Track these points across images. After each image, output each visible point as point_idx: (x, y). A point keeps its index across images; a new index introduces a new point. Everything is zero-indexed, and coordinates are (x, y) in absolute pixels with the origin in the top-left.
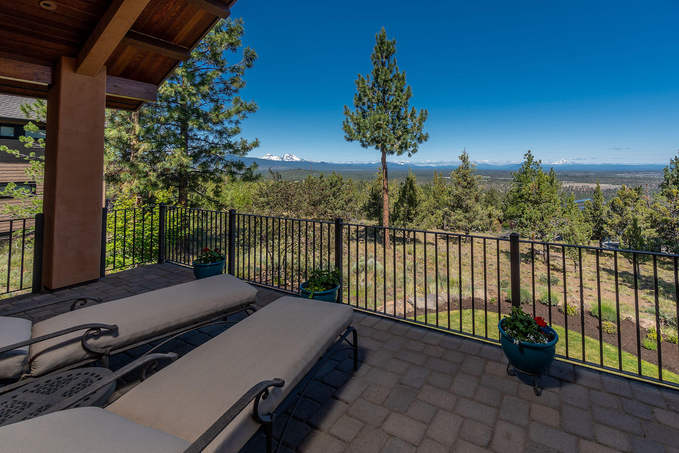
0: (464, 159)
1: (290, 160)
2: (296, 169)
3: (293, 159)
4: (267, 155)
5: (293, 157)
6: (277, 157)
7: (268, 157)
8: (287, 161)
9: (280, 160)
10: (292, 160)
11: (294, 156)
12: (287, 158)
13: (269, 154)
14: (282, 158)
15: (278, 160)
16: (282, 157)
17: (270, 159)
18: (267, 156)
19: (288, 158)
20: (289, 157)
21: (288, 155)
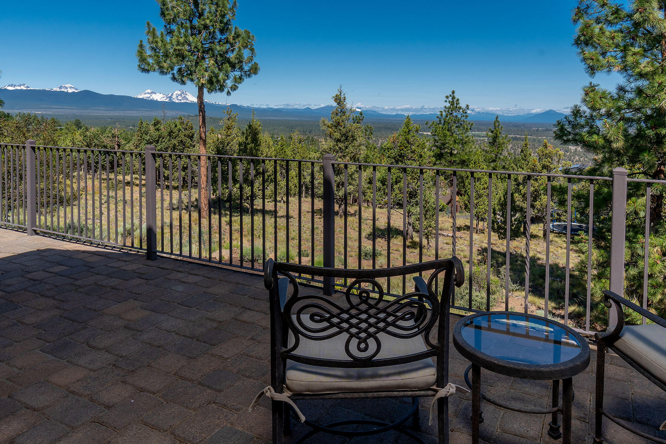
0: (339, 100)
1: (182, 101)
2: (191, 115)
3: (187, 99)
4: (147, 92)
5: (187, 96)
6: (161, 95)
7: (148, 95)
8: (177, 101)
9: (167, 100)
10: (185, 101)
11: (188, 94)
12: (177, 97)
13: (149, 91)
14: (170, 97)
15: (163, 100)
16: (170, 95)
17: (151, 98)
18: (145, 94)
19: (180, 98)
20: (181, 95)
21: (179, 93)
